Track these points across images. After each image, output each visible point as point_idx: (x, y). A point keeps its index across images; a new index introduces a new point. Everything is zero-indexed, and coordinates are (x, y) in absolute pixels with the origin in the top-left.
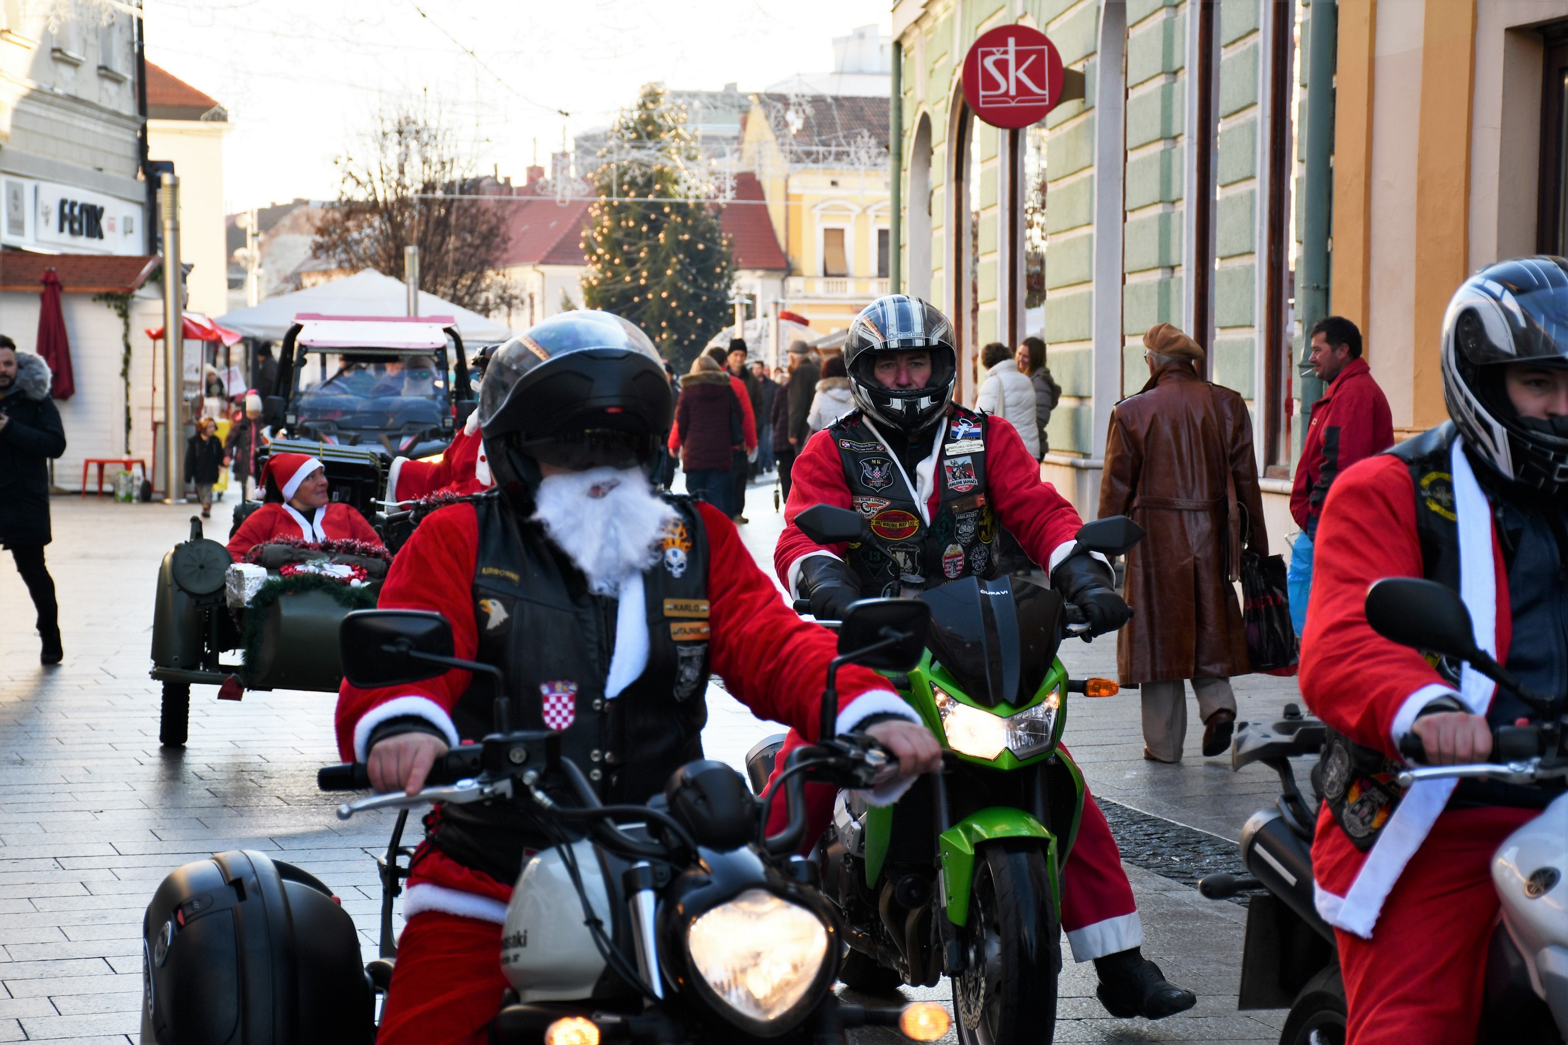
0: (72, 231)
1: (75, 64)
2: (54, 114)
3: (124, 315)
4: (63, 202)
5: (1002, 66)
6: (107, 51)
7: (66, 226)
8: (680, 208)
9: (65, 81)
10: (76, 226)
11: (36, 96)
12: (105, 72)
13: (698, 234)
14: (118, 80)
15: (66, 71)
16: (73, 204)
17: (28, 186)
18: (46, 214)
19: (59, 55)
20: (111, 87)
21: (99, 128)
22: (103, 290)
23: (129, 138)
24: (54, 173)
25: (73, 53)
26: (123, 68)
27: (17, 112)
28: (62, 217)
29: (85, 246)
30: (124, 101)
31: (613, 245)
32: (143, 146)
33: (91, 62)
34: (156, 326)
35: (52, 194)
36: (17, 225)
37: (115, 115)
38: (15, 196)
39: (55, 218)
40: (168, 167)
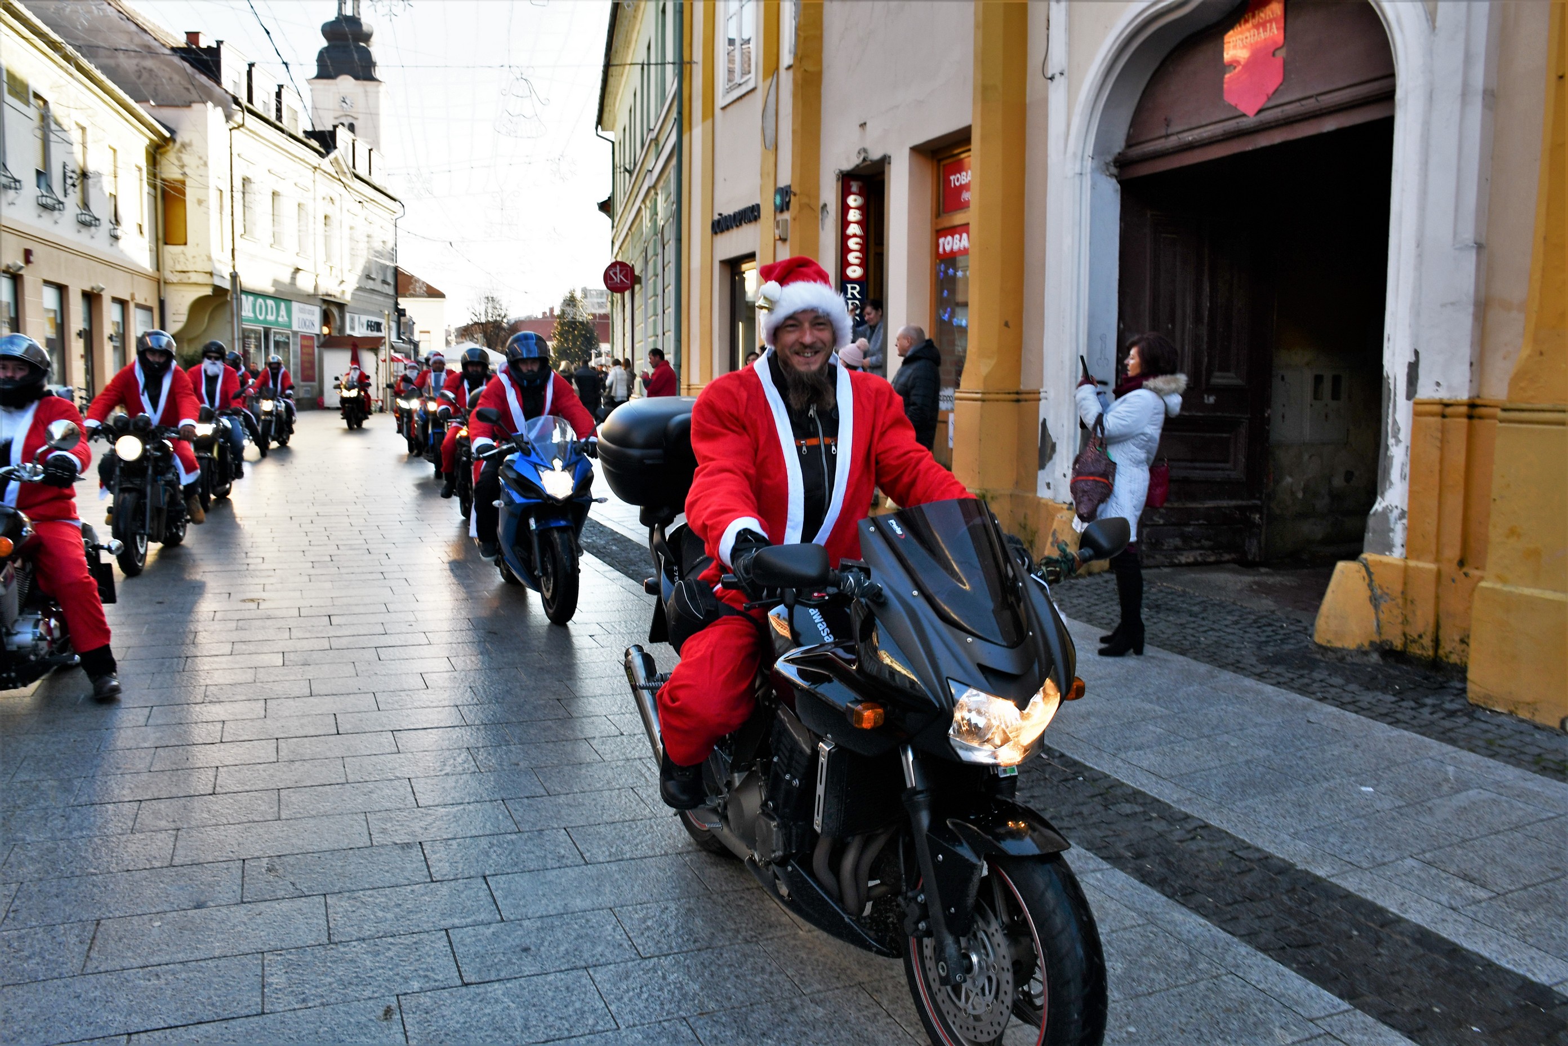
0: (371, 331)
1: (373, 279)
2: (366, 294)
3: (376, 355)
4: (368, 322)
5: (615, 274)
6: (385, 275)
7: (369, 329)
8: (582, 323)
9: (370, 284)
10: (373, 329)
11: (359, 289)
12: (384, 282)
13: (587, 331)
14: (388, 284)
15: (371, 282)
16: (372, 322)
17: (356, 317)
18: (363, 325)
19: (368, 277)
20: (386, 286)
21: (382, 299)
22: (370, 347)
23: (392, 302)
24: (365, 312)
25: (373, 276)
26: (390, 279)
27: (353, 294)
28: (368, 325)
29: (375, 334)
30: (391, 291)
31: (561, 334)
32: (397, 304)
33: (380, 278)
34: (383, 358)
35: (365, 319)
36: (352, 328)
37: (387, 295)
38: (352, 320)
39: (365, 326)
40: (404, 310)
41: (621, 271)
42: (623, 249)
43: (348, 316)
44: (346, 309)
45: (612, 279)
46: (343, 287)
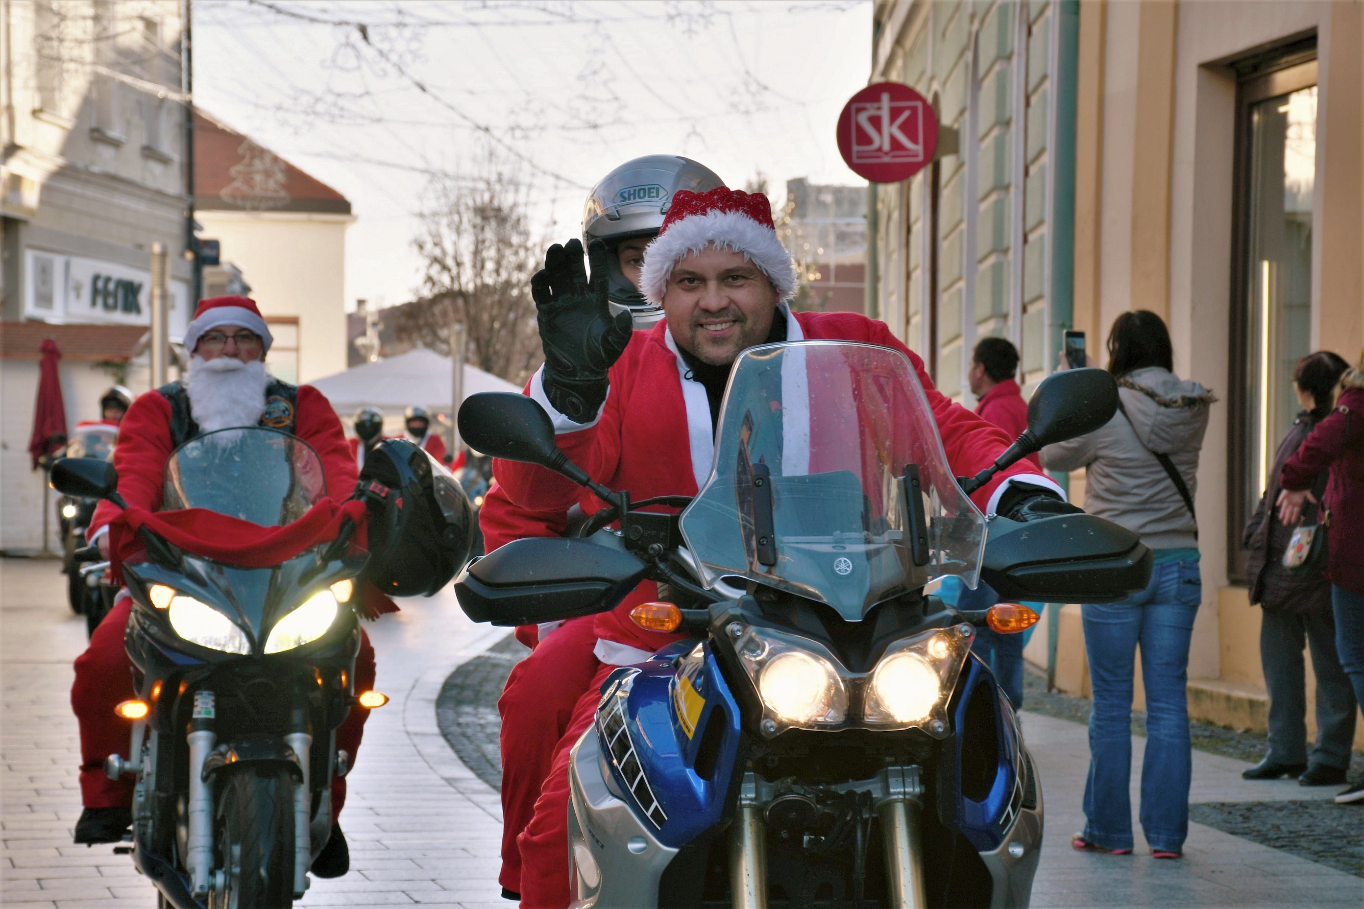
0: (106, 306)
1: (116, 144)
4: (96, 278)
5: (873, 118)
6: (153, 132)
7: (100, 301)
9: (104, 160)
10: (111, 301)
11: (68, 172)
12: (150, 153)
14: (164, 161)
15: (106, 152)
16: (108, 280)
17: (58, 262)
18: (78, 289)
19: (97, 135)
20: (157, 168)
21: (143, 207)
22: (101, 357)
23: (175, 217)
24: (88, 247)
25: (114, 133)
26: (170, 148)
27: (46, 188)
28: (95, 291)
29: (120, 318)
30: (171, 182)
32: (190, 225)
33: (137, 140)
35: (85, 269)
36: (45, 299)
37: (158, 196)
38: (44, 272)
39: (87, 292)
40: (214, 245)
41: (895, 114)
42: (908, 42)
43: (29, 260)
44: (25, 236)
45: (865, 139)
46: (15, 166)
